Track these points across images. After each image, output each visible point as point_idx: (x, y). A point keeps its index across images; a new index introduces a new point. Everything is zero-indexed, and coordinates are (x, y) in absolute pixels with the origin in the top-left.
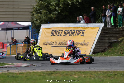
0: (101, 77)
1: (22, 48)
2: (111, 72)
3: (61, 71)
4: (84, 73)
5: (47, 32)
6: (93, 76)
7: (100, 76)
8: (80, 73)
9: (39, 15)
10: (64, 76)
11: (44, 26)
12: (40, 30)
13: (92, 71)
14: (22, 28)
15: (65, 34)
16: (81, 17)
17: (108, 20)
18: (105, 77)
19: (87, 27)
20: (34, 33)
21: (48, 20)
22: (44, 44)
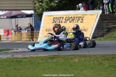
0: (100, 60)
1: (25, 34)
2: (109, 56)
3: (62, 55)
4: (84, 57)
5: (49, 20)
6: (92, 59)
7: (98, 59)
8: (80, 56)
9: (41, 4)
10: (66, 60)
11: (46, 14)
12: (42, 17)
13: (91, 55)
14: (25, 16)
15: (65, 21)
17: (106, 7)
18: (104, 60)
19: (86, 14)
20: (37, 21)
21: (50, 8)
22: (46, 30)
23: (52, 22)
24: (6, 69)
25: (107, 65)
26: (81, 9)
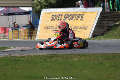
0: (100, 59)
1: (23, 32)
2: (110, 55)
3: (61, 54)
4: (83, 56)
5: (48, 17)
6: (92, 59)
7: (99, 59)
8: (80, 56)
10: (65, 59)
11: (44, 11)
12: (40, 14)
13: (91, 54)
14: (23, 13)
15: (65, 19)
17: (106, 4)
18: (104, 59)
19: (85, 11)
20: (35, 18)
21: (48, 5)
22: (45, 28)
23: (51, 20)
24: (3, 69)
25: (107, 65)
26: (80, 7)
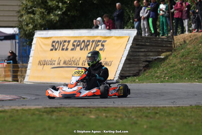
0: (133, 117)
1: (3, 69)
2: (149, 109)
3: (67, 107)
4: (105, 110)
5: (45, 44)
6: (120, 115)
7: (131, 115)
8: (99, 110)
9: (32, 16)
10: (74, 116)
11: (39, 35)
12: (32, 40)
13: (118, 107)
14: (3, 38)
15: (73, 47)
16: (99, 19)
17: (144, 24)
18: (140, 117)
19: (109, 35)
20: (23, 46)
21: (47, 24)
22: (40, 63)
23: (50, 49)
25: (145, 127)
26: (100, 27)
